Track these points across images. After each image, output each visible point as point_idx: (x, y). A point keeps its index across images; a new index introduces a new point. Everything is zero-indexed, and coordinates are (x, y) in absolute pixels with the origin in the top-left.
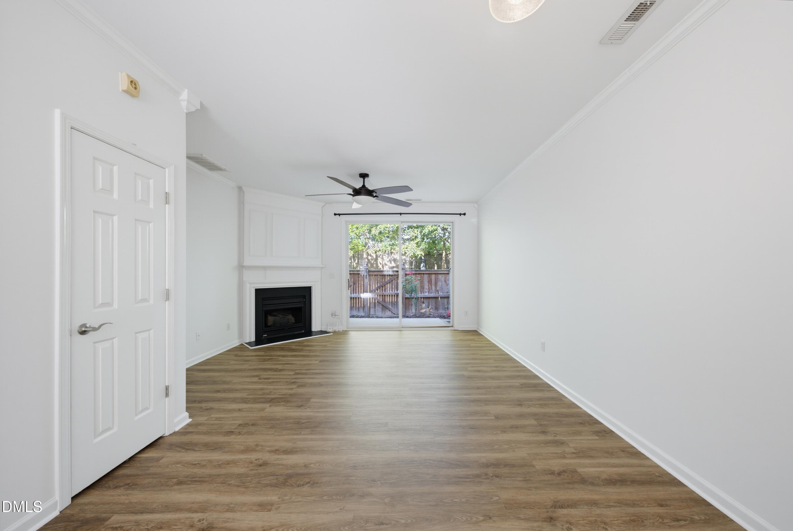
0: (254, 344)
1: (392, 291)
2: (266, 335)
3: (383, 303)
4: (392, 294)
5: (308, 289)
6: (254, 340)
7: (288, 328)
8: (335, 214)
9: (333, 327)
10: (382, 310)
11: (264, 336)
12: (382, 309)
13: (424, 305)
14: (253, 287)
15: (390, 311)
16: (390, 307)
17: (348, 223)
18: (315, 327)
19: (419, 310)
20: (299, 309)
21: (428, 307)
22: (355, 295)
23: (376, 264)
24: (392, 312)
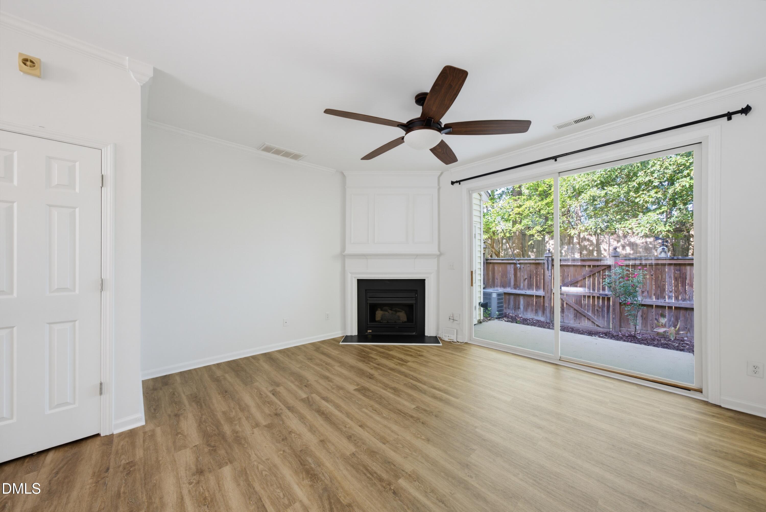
0: (356, 338)
1: (594, 290)
2: (371, 331)
3: (576, 307)
4: (594, 295)
5: (422, 282)
6: (356, 334)
7: (399, 327)
8: (453, 183)
9: (450, 335)
10: (574, 317)
11: (368, 331)
12: (576, 316)
13: (663, 321)
14: (354, 277)
15: (590, 320)
16: (590, 314)
17: (471, 192)
18: (429, 331)
19: (653, 327)
20: (410, 307)
21: (675, 327)
22: (534, 292)
23: (597, 251)
24: (595, 323)
